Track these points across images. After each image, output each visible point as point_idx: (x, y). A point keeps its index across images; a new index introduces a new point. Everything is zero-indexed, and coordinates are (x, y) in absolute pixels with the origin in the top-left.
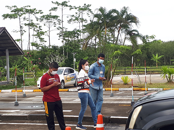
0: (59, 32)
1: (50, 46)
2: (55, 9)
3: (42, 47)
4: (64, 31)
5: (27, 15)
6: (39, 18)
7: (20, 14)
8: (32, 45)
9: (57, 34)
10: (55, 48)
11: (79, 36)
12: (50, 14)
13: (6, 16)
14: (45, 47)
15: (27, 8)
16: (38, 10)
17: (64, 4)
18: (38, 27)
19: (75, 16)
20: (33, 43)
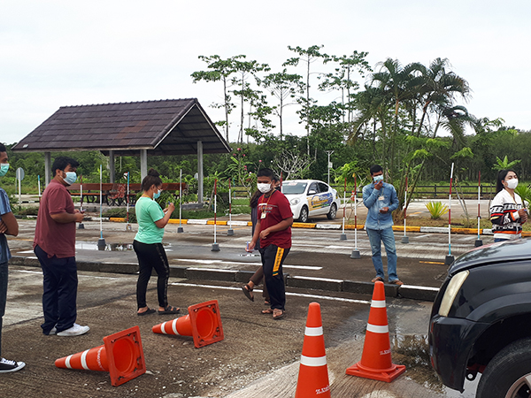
0: (300, 107)
1: (282, 135)
2: (294, 61)
3: (266, 138)
4: (311, 106)
5: (238, 75)
6: (263, 79)
7: (226, 72)
8: (247, 134)
9: (297, 112)
10: (291, 140)
11: (341, 117)
12: (284, 71)
13: (198, 76)
14: (272, 137)
15: (238, 60)
16: (261, 64)
17: (313, 51)
18: (260, 98)
19: (334, 75)
20: (249, 129)
